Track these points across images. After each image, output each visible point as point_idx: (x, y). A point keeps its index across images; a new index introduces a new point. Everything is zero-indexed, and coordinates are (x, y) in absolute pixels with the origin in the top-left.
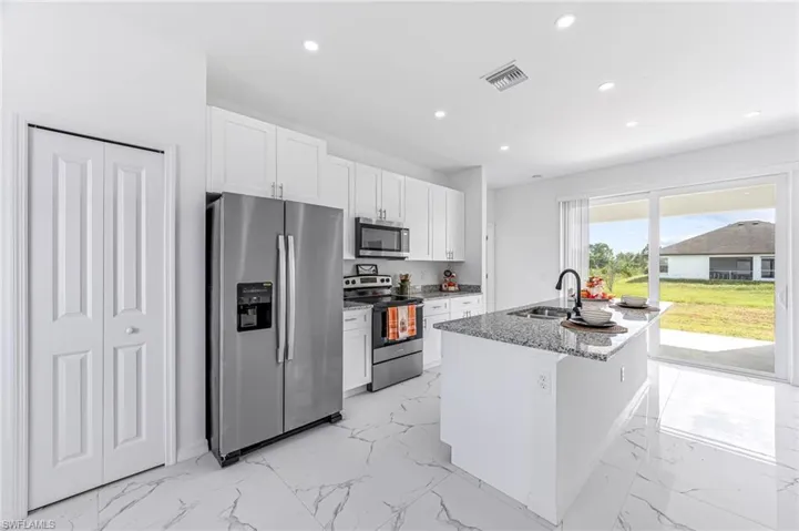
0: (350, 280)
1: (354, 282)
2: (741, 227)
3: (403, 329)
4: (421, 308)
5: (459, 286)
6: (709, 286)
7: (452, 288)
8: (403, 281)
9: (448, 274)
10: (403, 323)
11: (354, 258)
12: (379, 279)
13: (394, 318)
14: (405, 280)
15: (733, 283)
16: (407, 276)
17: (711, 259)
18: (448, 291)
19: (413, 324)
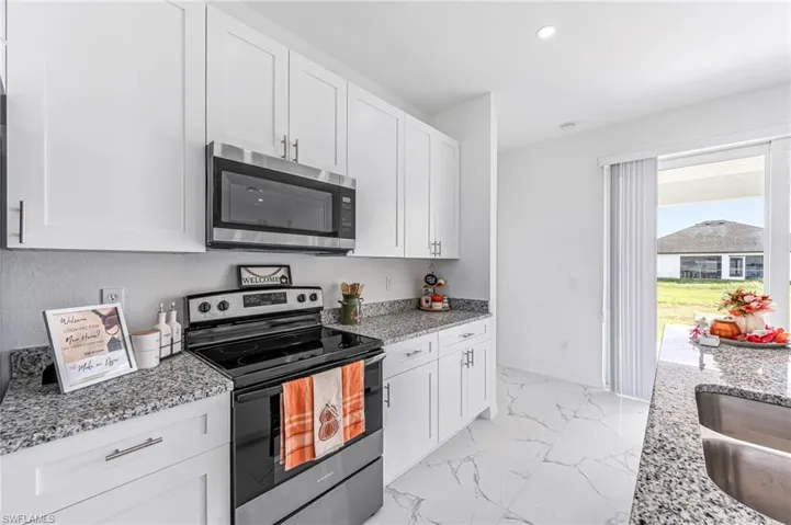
0: (214, 301)
1: (223, 306)
2: (708, 227)
3: (329, 431)
4: (378, 365)
5: (450, 300)
6: (681, 285)
7: (438, 306)
8: (347, 297)
9: (432, 280)
10: (329, 415)
11: (202, 249)
12: (292, 295)
13: (300, 408)
14: (351, 294)
15: (703, 282)
16: (354, 287)
17: (682, 258)
18: (431, 310)
19: (355, 409)
